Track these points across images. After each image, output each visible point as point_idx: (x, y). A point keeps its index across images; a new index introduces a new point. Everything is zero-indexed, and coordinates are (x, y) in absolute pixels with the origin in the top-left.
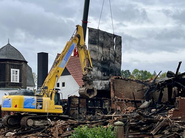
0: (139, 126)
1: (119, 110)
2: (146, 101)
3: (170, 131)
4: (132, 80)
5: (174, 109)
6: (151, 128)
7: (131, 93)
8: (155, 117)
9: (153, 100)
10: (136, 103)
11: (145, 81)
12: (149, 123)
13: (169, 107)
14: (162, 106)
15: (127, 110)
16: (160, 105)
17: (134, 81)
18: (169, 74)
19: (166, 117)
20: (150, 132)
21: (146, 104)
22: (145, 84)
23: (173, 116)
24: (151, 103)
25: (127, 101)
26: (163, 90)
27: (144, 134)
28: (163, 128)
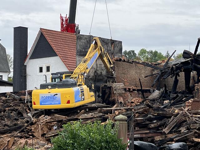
0: (147, 122)
1: (121, 102)
2: (157, 89)
3: (188, 129)
4: (138, 63)
5: (192, 99)
6: (164, 125)
7: (138, 80)
8: (168, 110)
9: (166, 89)
10: (144, 92)
11: (155, 63)
12: (160, 118)
13: (186, 97)
14: (177, 96)
15: (132, 102)
16: (175, 95)
17: (141, 64)
18: (186, 54)
19: (182, 110)
20: (162, 129)
21: (156, 94)
22: (155, 67)
23: (192, 109)
24: (163, 93)
25: (131, 90)
26: (178, 75)
27: (155, 132)
28: (180, 124)
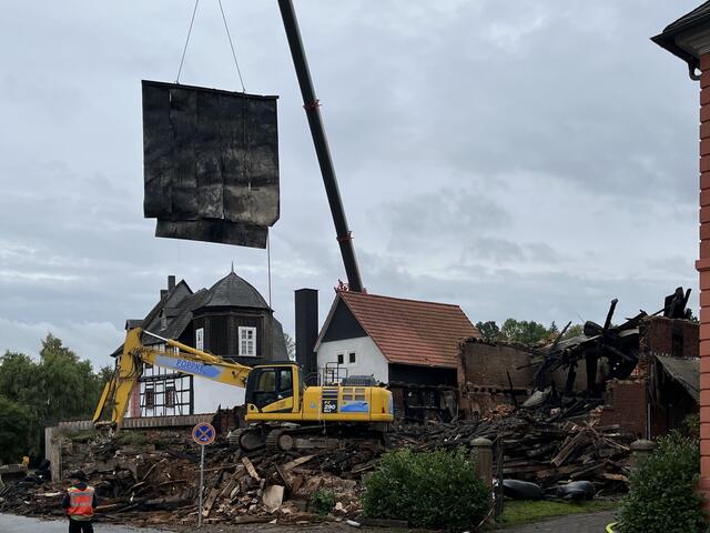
0: (524, 448)
1: (476, 413)
2: (538, 390)
3: (594, 457)
4: (506, 345)
5: (602, 407)
6: (553, 452)
7: (505, 375)
8: (560, 425)
9: (553, 388)
10: (516, 396)
11: (533, 344)
12: (545, 439)
13: (589, 402)
14: (575, 401)
15: (495, 412)
16: (570, 399)
17: (510, 346)
18: (590, 328)
19: (585, 425)
20: (550, 459)
21: (537, 396)
22: (535, 352)
23: (601, 423)
24: (548, 396)
25: (494, 391)
26: (575, 364)
27: (537, 464)
28: (579, 450)
